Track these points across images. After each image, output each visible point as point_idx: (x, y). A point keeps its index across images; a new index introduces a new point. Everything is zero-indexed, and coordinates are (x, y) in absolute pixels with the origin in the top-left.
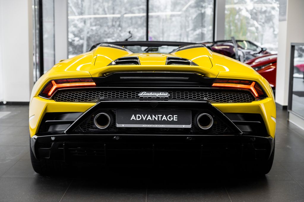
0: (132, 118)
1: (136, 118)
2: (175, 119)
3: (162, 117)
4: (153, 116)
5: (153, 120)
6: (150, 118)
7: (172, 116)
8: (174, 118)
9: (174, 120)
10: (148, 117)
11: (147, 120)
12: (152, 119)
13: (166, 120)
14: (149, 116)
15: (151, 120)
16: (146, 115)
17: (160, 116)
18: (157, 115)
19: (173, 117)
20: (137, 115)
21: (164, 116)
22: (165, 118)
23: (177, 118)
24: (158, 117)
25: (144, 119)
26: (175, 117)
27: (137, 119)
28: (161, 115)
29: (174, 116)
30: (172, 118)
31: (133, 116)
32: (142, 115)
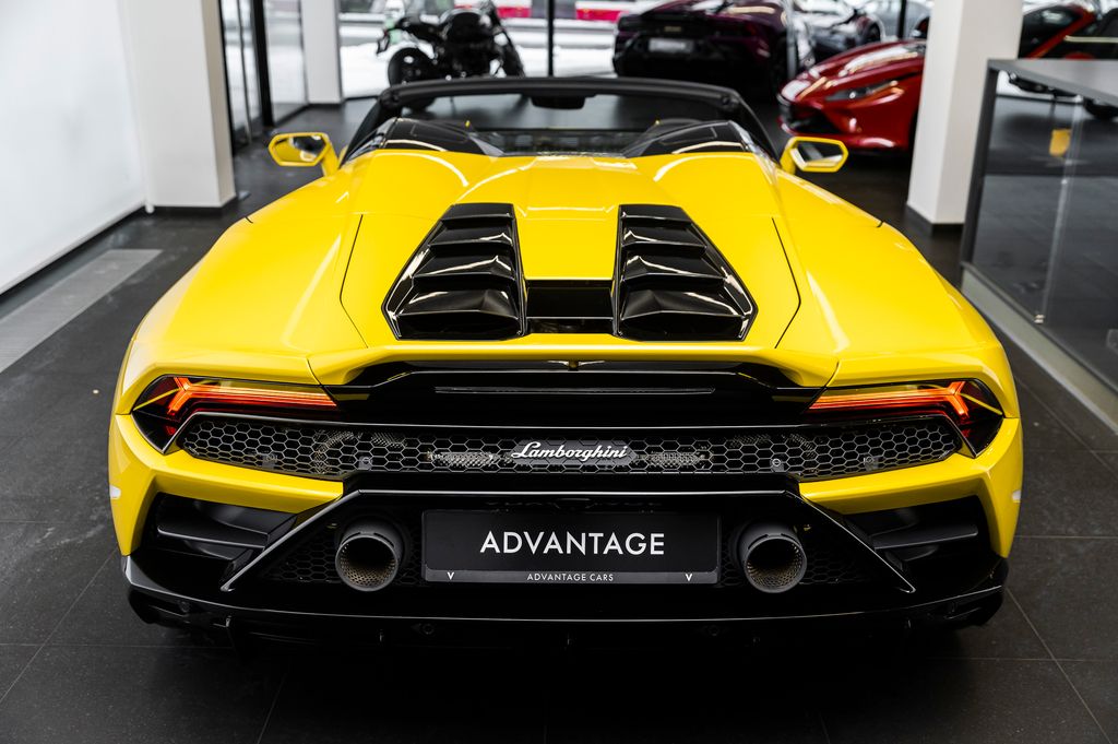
0: (486, 545)
1: (501, 548)
2: (657, 548)
3: (603, 542)
4: (570, 537)
5: (569, 551)
6: (558, 546)
7: (643, 537)
8: (653, 544)
9: (653, 552)
10: (550, 542)
11: (546, 551)
12: (564, 548)
13: (621, 552)
14: (553, 537)
15: (561, 552)
16: (542, 534)
17: (596, 536)
18: (584, 535)
19: (647, 541)
20: (506, 534)
21: (613, 537)
22: (617, 547)
23: (662, 544)
24: (590, 541)
25: (534, 549)
26: (657, 540)
27: (506, 550)
28: (602, 535)
29: (653, 536)
30: (643, 546)
31: (490, 536)
32: (526, 534)
